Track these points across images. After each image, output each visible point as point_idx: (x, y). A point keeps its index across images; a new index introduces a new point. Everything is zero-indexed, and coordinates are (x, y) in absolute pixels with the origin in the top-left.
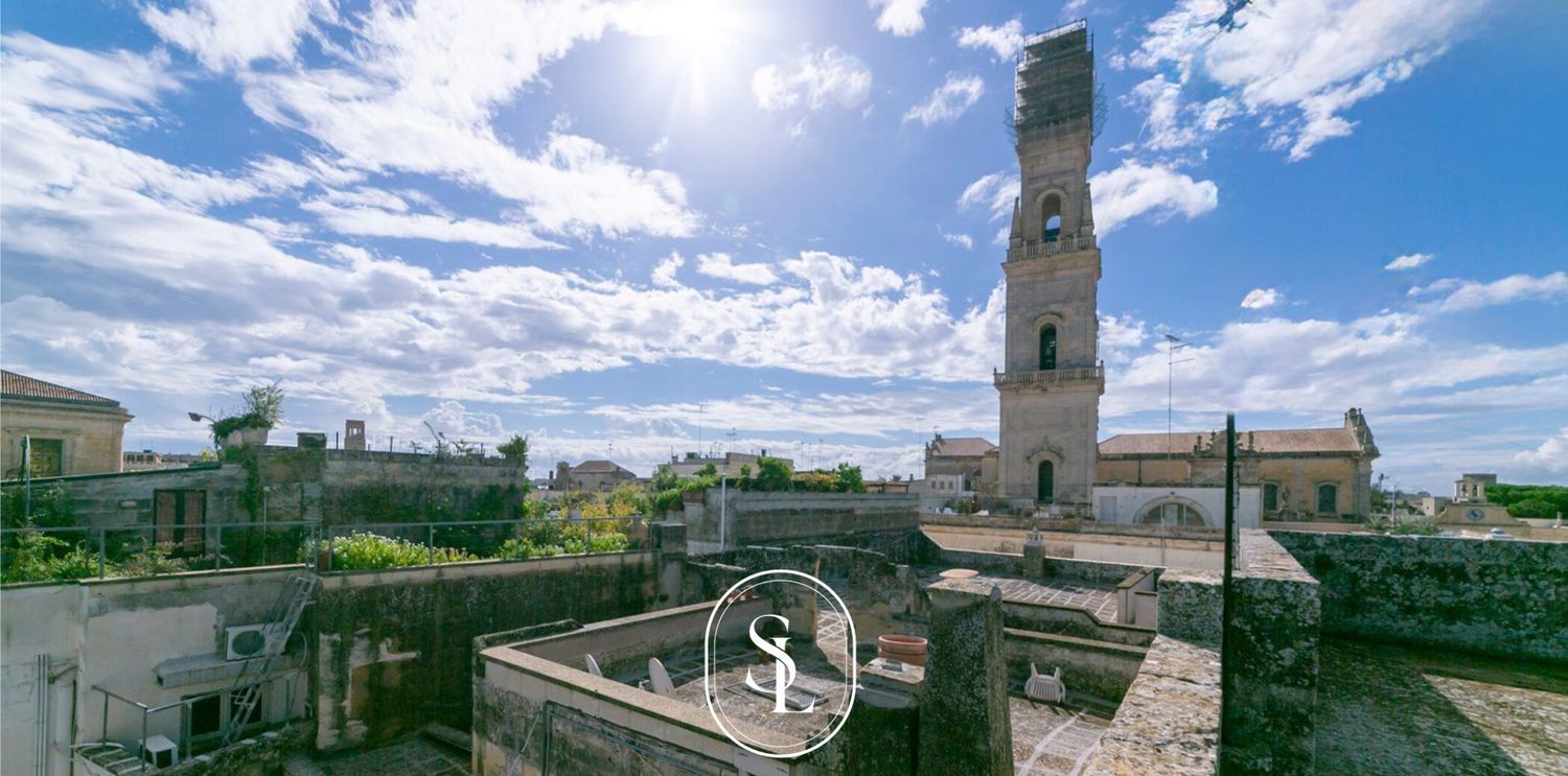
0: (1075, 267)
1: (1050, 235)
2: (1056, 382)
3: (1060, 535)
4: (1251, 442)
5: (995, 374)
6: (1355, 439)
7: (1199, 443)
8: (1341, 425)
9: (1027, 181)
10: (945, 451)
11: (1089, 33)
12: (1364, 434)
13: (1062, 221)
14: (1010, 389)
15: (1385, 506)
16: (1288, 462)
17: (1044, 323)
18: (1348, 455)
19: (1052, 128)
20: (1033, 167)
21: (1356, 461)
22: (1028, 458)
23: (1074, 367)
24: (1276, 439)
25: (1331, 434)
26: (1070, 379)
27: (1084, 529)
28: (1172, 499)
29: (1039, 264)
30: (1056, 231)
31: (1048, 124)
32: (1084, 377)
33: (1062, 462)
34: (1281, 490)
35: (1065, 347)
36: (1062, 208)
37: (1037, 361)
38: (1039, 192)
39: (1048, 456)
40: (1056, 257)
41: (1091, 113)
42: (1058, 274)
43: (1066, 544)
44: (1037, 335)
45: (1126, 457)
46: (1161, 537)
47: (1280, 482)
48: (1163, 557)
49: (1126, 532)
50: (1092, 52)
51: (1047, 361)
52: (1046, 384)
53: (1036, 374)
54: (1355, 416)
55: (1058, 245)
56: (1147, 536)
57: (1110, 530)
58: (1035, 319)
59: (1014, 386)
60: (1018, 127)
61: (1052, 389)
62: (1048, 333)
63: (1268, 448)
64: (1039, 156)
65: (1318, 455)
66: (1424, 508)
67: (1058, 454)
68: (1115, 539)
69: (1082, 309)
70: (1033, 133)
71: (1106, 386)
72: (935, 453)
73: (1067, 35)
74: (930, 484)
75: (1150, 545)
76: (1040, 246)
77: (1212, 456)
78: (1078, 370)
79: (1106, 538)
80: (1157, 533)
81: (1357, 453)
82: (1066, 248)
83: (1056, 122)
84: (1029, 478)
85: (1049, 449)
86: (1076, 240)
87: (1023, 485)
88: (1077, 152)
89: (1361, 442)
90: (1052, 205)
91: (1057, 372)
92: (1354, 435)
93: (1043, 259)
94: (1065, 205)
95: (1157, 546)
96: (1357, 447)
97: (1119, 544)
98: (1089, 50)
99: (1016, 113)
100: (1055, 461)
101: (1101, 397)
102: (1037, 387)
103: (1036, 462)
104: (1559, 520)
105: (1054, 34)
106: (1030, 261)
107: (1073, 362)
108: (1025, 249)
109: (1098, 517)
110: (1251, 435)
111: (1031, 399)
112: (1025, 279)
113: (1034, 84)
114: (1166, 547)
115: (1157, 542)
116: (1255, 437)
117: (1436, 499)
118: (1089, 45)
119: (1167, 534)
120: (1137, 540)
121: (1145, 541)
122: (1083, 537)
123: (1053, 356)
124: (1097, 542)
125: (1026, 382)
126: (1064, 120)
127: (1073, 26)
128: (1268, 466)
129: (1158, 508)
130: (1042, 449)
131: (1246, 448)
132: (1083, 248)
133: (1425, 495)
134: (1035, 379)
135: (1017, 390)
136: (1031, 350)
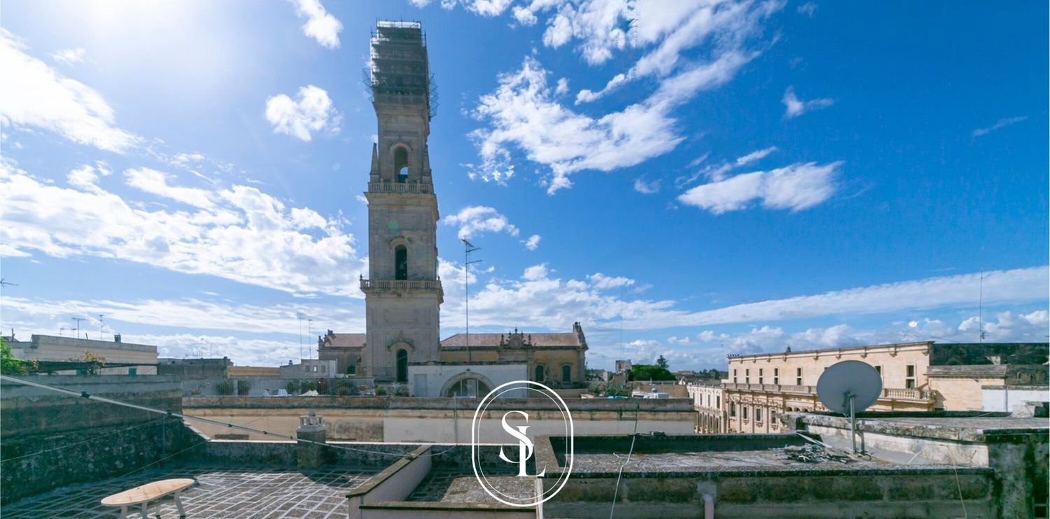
0: (419, 205)
1: (401, 179)
2: (408, 290)
3: (371, 412)
4: (530, 340)
5: (361, 280)
6: (578, 340)
7: (503, 339)
8: (571, 331)
9: (383, 133)
10: (335, 343)
11: (423, 33)
12: (582, 337)
13: (409, 171)
14: (373, 293)
15: (590, 377)
16: (548, 352)
17: (398, 244)
18: (575, 348)
19: (399, 96)
20: (386, 122)
21: (579, 352)
22: (389, 347)
23: (420, 279)
24: (543, 338)
25: (567, 336)
26: (417, 288)
27: (392, 405)
28: (468, 375)
29: (392, 198)
30: (406, 176)
31: (397, 92)
32: (427, 288)
33: (413, 350)
34: (545, 369)
35: (415, 263)
36: (409, 160)
37: (393, 273)
38: (392, 143)
39: (403, 346)
40: (405, 195)
41: (427, 94)
42: (408, 209)
43: (377, 420)
44: (393, 252)
45: (463, 349)
46: (453, 409)
47: (544, 364)
48: (456, 427)
49: (427, 405)
50: (426, 47)
51: (401, 274)
52: (400, 291)
53: (393, 282)
54: (577, 327)
55: (406, 185)
56: (442, 409)
57: (413, 404)
58: (391, 241)
59: (376, 290)
60: (374, 87)
61: (405, 295)
62: (401, 254)
63: (539, 344)
64: (391, 116)
65: (562, 348)
66: (603, 377)
67: (411, 345)
68: (417, 413)
69: (425, 237)
70: (386, 95)
71: (444, 298)
72: (327, 345)
73: (407, 29)
74: (304, 368)
75: (446, 417)
76: (393, 184)
77: (510, 348)
78: (423, 282)
79: (410, 412)
80: (451, 405)
81: (579, 347)
82: (412, 189)
83: (403, 93)
84: (389, 362)
85: (404, 341)
86: (419, 185)
87: (386, 368)
88: (418, 120)
89: (580, 342)
90: (402, 157)
91: (408, 283)
92: (577, 337)
93: (396, 195)
94: (412, 158)
95: (451, 417)
96: (579, 344)
97: (421, 417)
98: (424, 45)
99: (372, 76)
100: (408, 349)
101: (441, 306)
102: (394, 293)
103: (395, 350)
104: (651, 381)
105: (398, 24)
106: (386, 195)
107: (420, 275)
108: (382, 184)
109: (411, 392)
110: (530, 336)
111: (388, 302)
112: (384, 208)
113: (386, 58)
114: (458, 417)
115: (450, 413)
116: (532, 338)
117: (608, 372)
118: (424, 42)
119: (459, 406)
120: (434, 413)
121: (442, 414)
122: (390, 412)
123: (405, 271)
124: (403, 416)
125: (385, 288)
126: (408, 94)
127: (412, 23)
128: (538, 354)
129: (459, 383)
130: (399, 341)
131: (527, 343)
132: (425, 192)
133: (603, 371)
134: (392, 286)
135: (379, 294)
136: (389, 263)
